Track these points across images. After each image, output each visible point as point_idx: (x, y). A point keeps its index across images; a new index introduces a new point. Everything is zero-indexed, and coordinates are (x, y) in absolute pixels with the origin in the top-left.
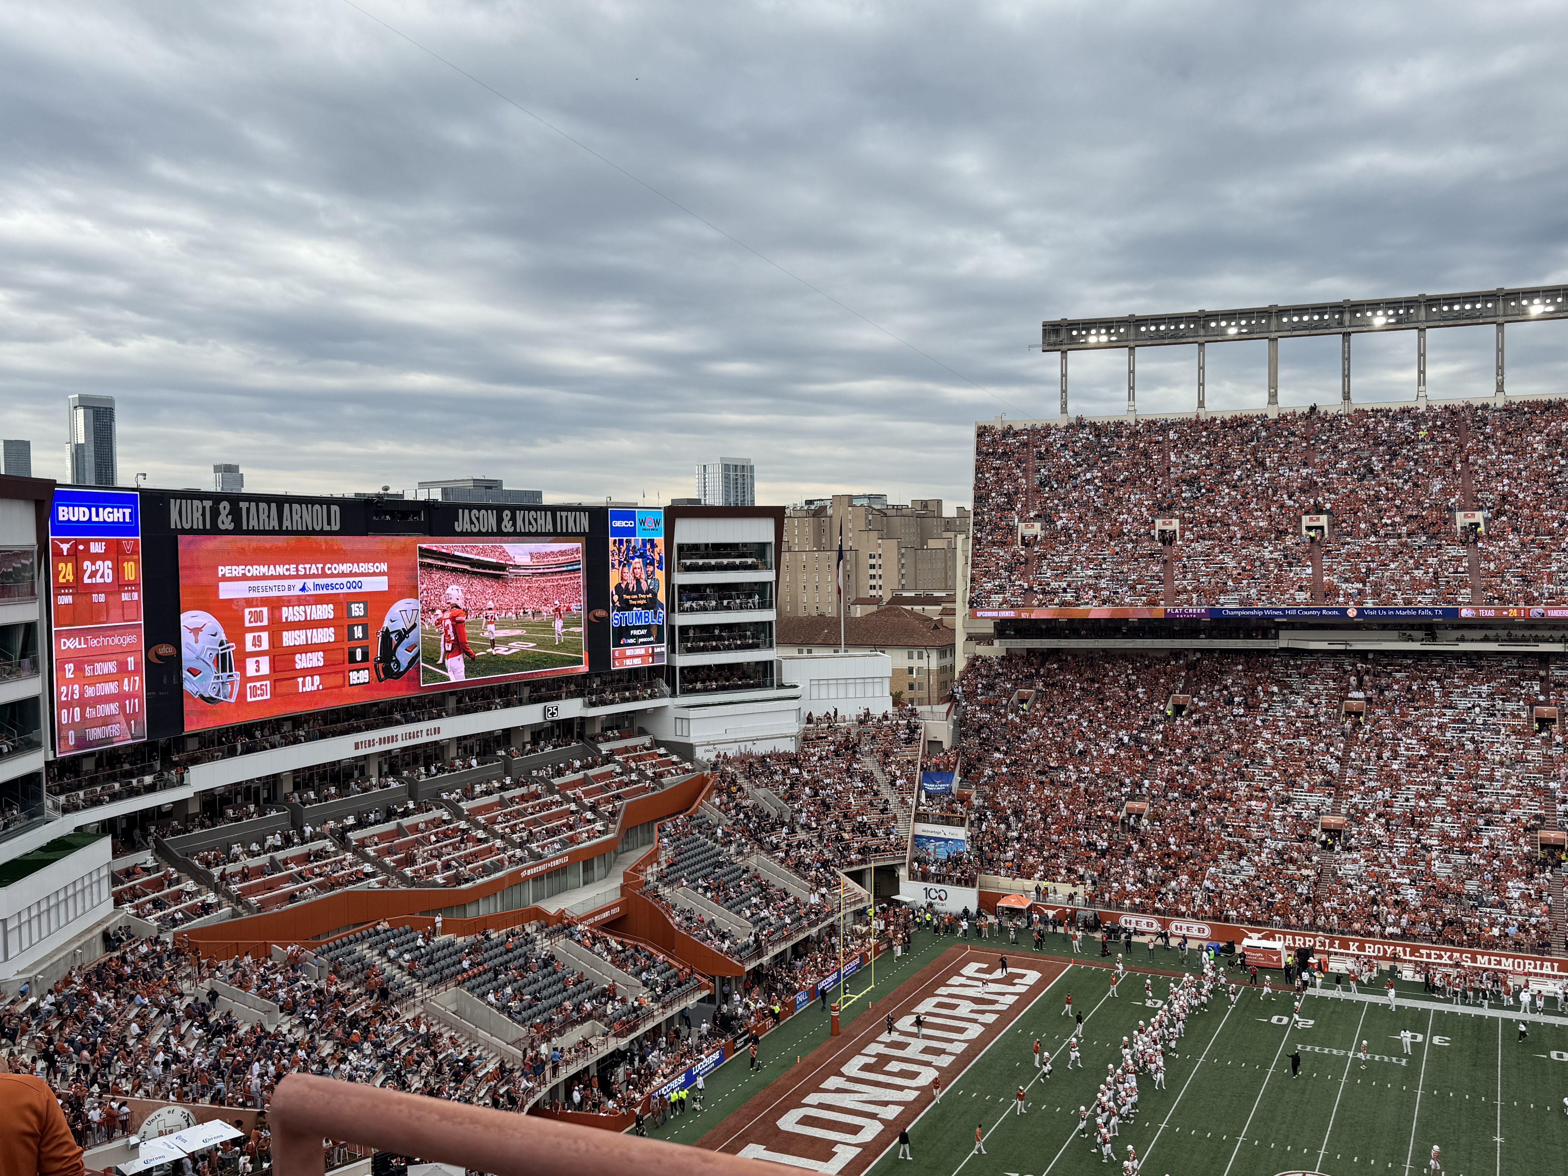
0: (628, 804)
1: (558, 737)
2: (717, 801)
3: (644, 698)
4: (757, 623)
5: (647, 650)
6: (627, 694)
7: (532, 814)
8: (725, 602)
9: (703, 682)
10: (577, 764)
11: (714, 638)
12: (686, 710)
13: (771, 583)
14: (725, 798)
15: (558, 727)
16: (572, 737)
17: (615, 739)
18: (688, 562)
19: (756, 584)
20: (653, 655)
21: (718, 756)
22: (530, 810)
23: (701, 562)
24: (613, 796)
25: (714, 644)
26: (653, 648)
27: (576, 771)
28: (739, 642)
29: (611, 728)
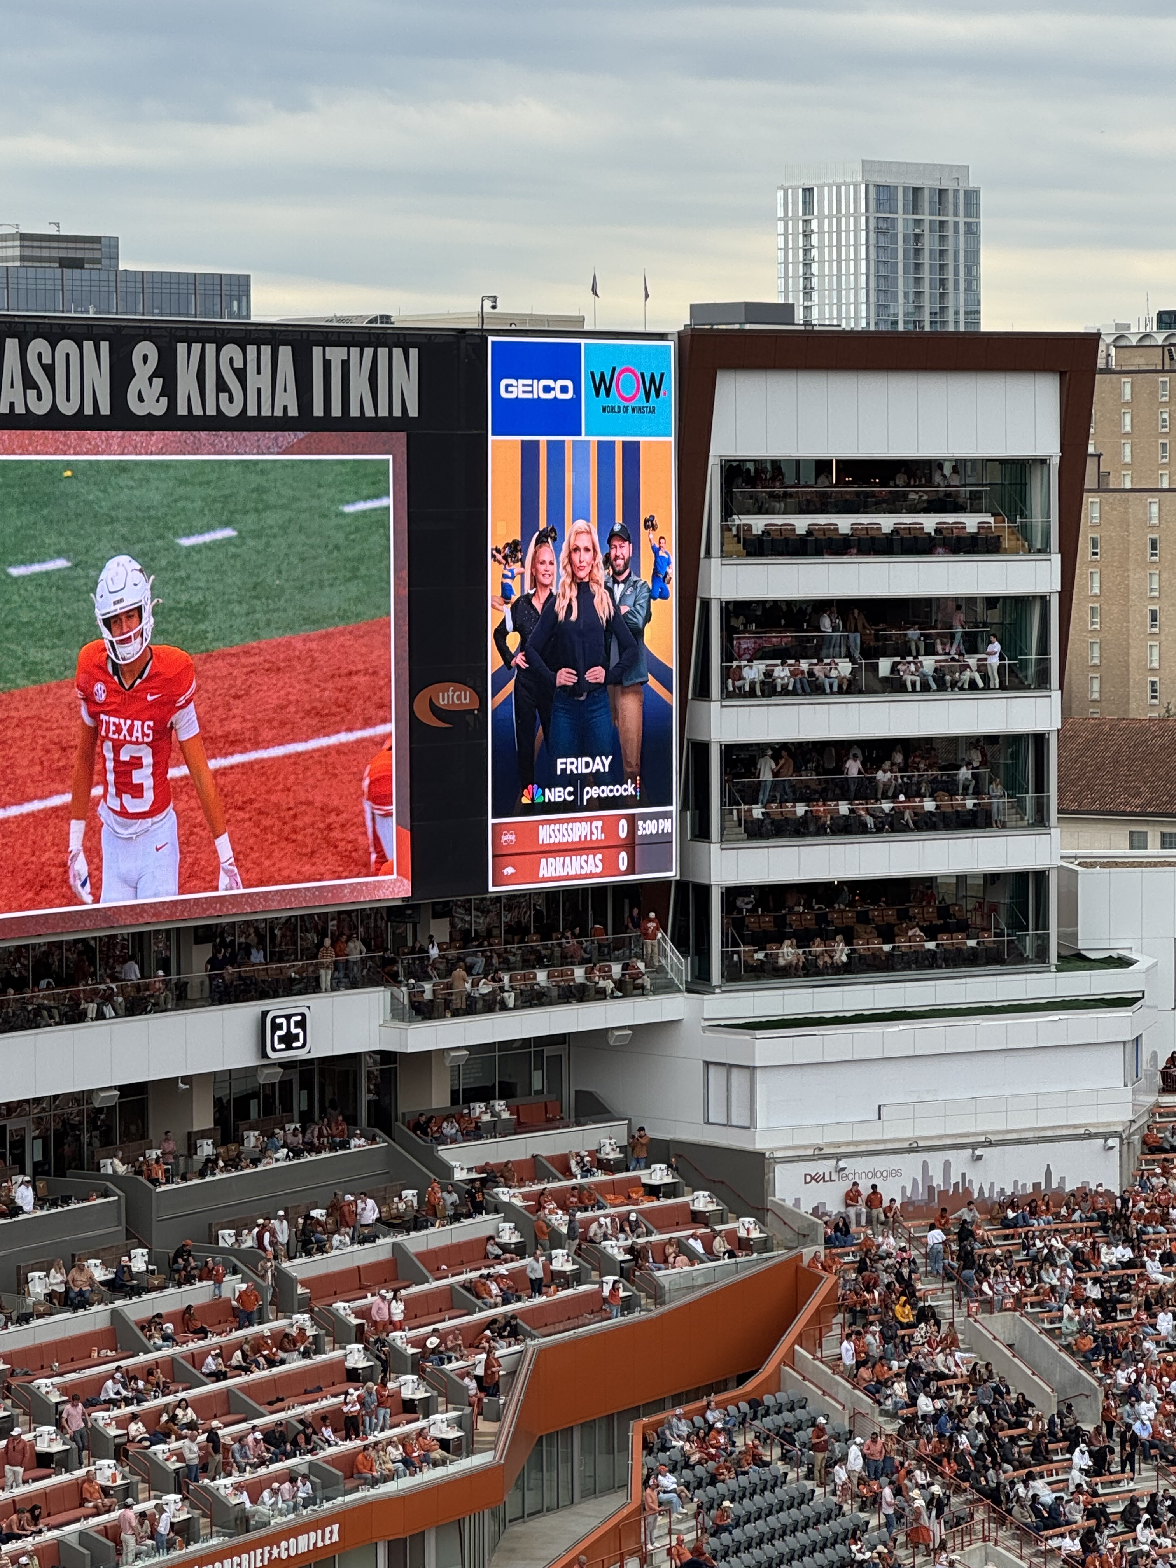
0: (542, 1353)
1: (306, 1119)
2: (847, 1349)
3: (601, 995)
4: (992, 739)
5: (610, 826)
6: (541, 976)
7: (218, 1376)
8: (884, 666)
9: (803, 940)
10: (370, 1211)
11: (843, 790)
12: (745, 1037)
13: (1044, 600)
14: (872, 1340)
15: (306, 1083)
16: (352, 1120)
17: (495, 1129)
18: (758, 523)
19: (992, 602)
20: (631, 844)
21: (852, 1197)
22: (211, 1364)
23: (801, 523)
24: (491, 1323)
25: (844, 808)
26: (632, 820)
27: (364, 1237)
28: (929, 805)
29: (484, 1095)
